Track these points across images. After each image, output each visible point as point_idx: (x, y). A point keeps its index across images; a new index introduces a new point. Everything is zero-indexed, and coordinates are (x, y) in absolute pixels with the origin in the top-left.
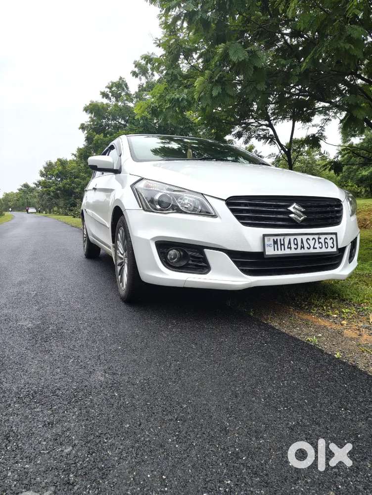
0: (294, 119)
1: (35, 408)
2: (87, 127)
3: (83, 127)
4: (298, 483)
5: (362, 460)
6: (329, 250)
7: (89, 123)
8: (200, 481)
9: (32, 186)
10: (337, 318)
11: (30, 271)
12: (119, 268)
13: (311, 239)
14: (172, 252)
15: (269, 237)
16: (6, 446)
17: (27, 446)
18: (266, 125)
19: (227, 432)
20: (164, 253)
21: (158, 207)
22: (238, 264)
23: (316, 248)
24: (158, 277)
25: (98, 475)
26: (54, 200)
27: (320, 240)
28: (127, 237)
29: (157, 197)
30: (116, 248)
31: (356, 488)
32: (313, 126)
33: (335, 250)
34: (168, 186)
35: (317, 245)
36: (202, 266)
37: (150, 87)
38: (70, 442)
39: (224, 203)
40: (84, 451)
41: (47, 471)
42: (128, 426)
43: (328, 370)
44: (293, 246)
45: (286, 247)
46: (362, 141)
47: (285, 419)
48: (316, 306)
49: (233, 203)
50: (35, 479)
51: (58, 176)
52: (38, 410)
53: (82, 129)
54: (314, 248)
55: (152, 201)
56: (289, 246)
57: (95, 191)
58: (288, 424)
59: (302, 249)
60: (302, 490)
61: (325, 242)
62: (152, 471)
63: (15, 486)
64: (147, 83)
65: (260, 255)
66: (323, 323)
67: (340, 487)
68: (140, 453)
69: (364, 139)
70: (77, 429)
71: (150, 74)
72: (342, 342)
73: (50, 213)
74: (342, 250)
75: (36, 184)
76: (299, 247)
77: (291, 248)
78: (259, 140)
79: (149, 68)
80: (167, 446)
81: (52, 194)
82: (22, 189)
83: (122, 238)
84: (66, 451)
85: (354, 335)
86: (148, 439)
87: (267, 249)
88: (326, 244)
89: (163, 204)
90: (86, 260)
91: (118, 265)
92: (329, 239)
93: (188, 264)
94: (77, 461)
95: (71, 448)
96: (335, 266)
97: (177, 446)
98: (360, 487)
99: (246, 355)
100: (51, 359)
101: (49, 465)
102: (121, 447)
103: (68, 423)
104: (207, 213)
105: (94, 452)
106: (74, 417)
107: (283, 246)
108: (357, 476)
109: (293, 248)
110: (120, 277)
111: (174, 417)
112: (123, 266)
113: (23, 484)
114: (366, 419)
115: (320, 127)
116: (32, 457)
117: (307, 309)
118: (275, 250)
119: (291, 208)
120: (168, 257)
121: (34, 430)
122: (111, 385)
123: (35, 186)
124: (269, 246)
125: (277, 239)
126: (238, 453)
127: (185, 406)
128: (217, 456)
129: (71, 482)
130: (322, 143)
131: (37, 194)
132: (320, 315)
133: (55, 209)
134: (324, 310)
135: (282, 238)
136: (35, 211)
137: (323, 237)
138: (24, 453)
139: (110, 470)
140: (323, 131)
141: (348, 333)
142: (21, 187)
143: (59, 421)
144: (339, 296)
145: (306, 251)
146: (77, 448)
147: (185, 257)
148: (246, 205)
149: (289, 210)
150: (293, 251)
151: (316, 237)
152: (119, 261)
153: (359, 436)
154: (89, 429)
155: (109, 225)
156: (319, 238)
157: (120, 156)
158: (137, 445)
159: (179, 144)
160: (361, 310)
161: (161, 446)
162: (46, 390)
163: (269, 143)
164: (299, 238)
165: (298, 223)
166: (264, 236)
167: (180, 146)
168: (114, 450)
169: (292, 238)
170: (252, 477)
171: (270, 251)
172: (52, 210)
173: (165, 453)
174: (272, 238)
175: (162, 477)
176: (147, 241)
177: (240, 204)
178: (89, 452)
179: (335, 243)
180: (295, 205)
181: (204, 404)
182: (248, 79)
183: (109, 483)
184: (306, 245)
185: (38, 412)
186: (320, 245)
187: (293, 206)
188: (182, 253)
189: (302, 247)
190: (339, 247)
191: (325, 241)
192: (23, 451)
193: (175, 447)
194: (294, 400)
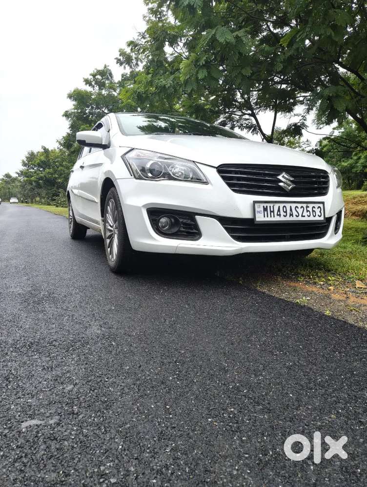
0: (277, 109)
1: (32, 356)
2: (71, 114)
3: (67, 115)
4: (300, 409)
5: (359, 391)
6: (317, 218)
7: (73, 111)
8: (204, 409)
9: (14, 175)
10: (323, 284)
11: (17, 250)
12: (108, 241)
13: (299, 207)
14: (163, 220)
15: (259, 204)
16: (7, 385)
17: (28, 385)
18: (249, 114)
19: (226, 371)
20: (155, 220)
21: (150, 175)
22: (229, 230)
23: (304, 216)
24: (149, 244)
25: (101, 406)
26: (36, 190)
27: (308, 209)
28: (118, 207)
29: (148, 166)
30: (105, 221)
31: (355, 412)
32: (295, 115)
33: (322, 218)
34: (159, 155)
35: (305, 214)
36: (193, 232)
37: (134, 76)
38: (70, 381)
39: (215, 170)
40: (86, 388)
41: (50, 404)
42: (128, 367)
43: (320, 323)
44: (282, 213)
45: (276, 213)
46: (341, 134)
47: (282, 360)
48: (303, 275)
49: (224, 170)
50: (39, 410)
51: (39, 165)
52: (36, 357)
53: (66, 116)
54: (302, 216)
55: (143, 170)
56: (279, 214)
57: (82, 169)
58: (285, 364)
59: (291, 216)
60: (304, 414)
61: (313, 211)
62: (155, 403)
63: (19, 416)
64: (131, 72)
65: (251, 222)
66: (310, 289)
67: (340, 411)
68: (142, 389)
69: (343, 132)
70: (76, 371)
71: (134, 64)
72: (330, 303)
73: (32, 202)
74: (329, 220)
75: (17, 173)
76: (288, 215)
77: (280, 215)
78: (241, 130)
79: (134, 59)
80: (168, 383)
81: (34, 184)
82: (3, 179)
83: (112, 210)
84: (68, 388)
85: (341, 298)
86: (148, 378)
87: (257, 215)
88: (314, 213)
89: (154, 173)
90: (72, 240)
91: (108, 238)
92: (316, 208)
93: (179, 231)
94: (79, 396)
95: (72, 386)
96: (321, 235)
97: (178, 382)
98: (360, 411)
99: (239, 313)
100: (45, 317)
101: (51, 399)
102: (123, 384)
103: (67, 367)
104: (198, 180)
105: (96, 389)
106: (73, 362)
107: (272, 213)
108: (356, 403)
109: (282, 216)
110: (109, 249)
111: (173, 360)
112: (113, 237)
113: (27, 415)
114: (361, 359)
115: (302, 116)
116: (34, 393)
117: (294, 278)
118: (264, 217)
119: (280, 177)
120: (160, 224)
121: (33, 372)
122: (107, 337)
123: (17, 175)
124: (259, 212)
125: (267, 206)
126: (238, 387)
127: (183, 352)
128: (218, 390)
129: (75, 412)
130: (303, 131)
131: (19, 184)
132: (307, 283)
133: (38, 199)
134: (311, 279)
135: (272, 205)
136: (17, 201)
137: (311, 206)
138: (25, 391)
139: (114, 403)
140: (305, 120)
141: (336, 297)
142: (2, 177)
143: (58, 366)
144: (324, 267)
145: (294, 218)
146: (79, 386)
147: (176, 223)
148: (236, 173)
149: (278, 179)
150: (282, 219)
151: (305, 205)
152: (108, 234)
153: (355, 372)
154: (89, 371)
155: (98, 200)
156: (307, 207)
157: (109, 131)
158: (138, 382)
159: (166, 123)
160: (347, 278)
161: (163, 383)
162: (42, 341)
163: (252, 132)
164: (288, 206)
165: (287, 191)
166: (255, 202)
167: (167, 125)
168: (116, 387)
169: (282, 205)
170: (254, 405)
171: (260, 218)
172: (34, 200)
173: (167, 389)
174: (262, 205)
175: (166, 407)
176: (138, 209)
177: (230, 172)
178: (91, 389)
179: (322, 212)
180: (284, 174)
181: (201, 350)
182: (233, 64)
183: (113, 413)
184: (295, 213)
185: (37, 359)
186: (308, 213)
187: (282, 175)
188: (173, 220)
189: (291, 215)
190: (326, 216)
191: (312, 209)
192: (24, 389)
193: (176, 383)
194: (289, 346)
